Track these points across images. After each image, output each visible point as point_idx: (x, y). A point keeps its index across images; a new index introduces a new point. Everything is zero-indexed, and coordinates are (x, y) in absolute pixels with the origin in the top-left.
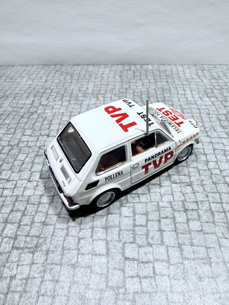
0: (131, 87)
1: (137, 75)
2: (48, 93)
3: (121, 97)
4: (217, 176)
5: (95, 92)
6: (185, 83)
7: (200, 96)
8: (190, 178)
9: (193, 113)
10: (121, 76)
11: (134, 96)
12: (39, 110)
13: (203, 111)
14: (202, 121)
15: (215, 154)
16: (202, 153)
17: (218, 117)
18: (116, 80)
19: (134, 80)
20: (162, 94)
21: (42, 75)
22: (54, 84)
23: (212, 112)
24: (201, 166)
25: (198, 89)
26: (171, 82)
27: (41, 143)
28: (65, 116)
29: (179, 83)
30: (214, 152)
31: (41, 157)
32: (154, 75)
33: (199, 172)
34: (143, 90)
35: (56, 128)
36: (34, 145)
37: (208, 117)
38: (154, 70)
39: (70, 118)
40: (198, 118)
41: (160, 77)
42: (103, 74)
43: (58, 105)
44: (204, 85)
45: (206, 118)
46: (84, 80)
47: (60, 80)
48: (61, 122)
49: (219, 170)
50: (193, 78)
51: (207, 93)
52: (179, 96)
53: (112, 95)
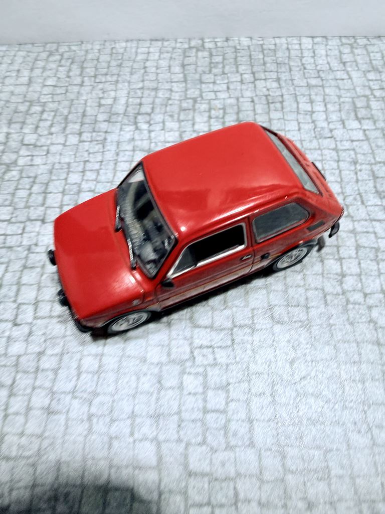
0: (204, 94)
1: (217, 63)
2: (35, 113)
3: (183, 121)
4: (357, 307)
5: (131, 111)
6: (313, 82)
7: (341, 118)
8: (307, 312)
9: (326, 160)
10: (183, 66)
11: (210, 117)
12: (21, 158)
13: (344, 154)
14: (341, 179)
15: (359, 259)
16: (334, 257)
17: (372, 169)
18: (173, 77)
19: (211, 75)
20: (266, 113)
21: (21, 63)
22: (46, 88)
23: (363, 157)
24: (329, 284)
25: (339, 99)
26: (286, 80)
27: (30, 237)
28: (72, 172)
29: (302, 84)
30: (357, 253)
31: (33, 270)
32: (252, 61)
33: (325, 297)
34: (229, 101)
35: (56, 203)
36: (18, 243)
37: (353, 171)
38: (252, 48)
39: (83, 176)
40: (334, 174)
41: (263, 67)
42: (147, 60)
43: (58, 144)
44: (352, 87)
45: (348, 175)
46: (109, 78)
47: (59, 78)
48: (67, 187)
49: (362, 295)
50: (332, 68)
51: (355, 109)
52: (301, 117)
53: (166, 117)
